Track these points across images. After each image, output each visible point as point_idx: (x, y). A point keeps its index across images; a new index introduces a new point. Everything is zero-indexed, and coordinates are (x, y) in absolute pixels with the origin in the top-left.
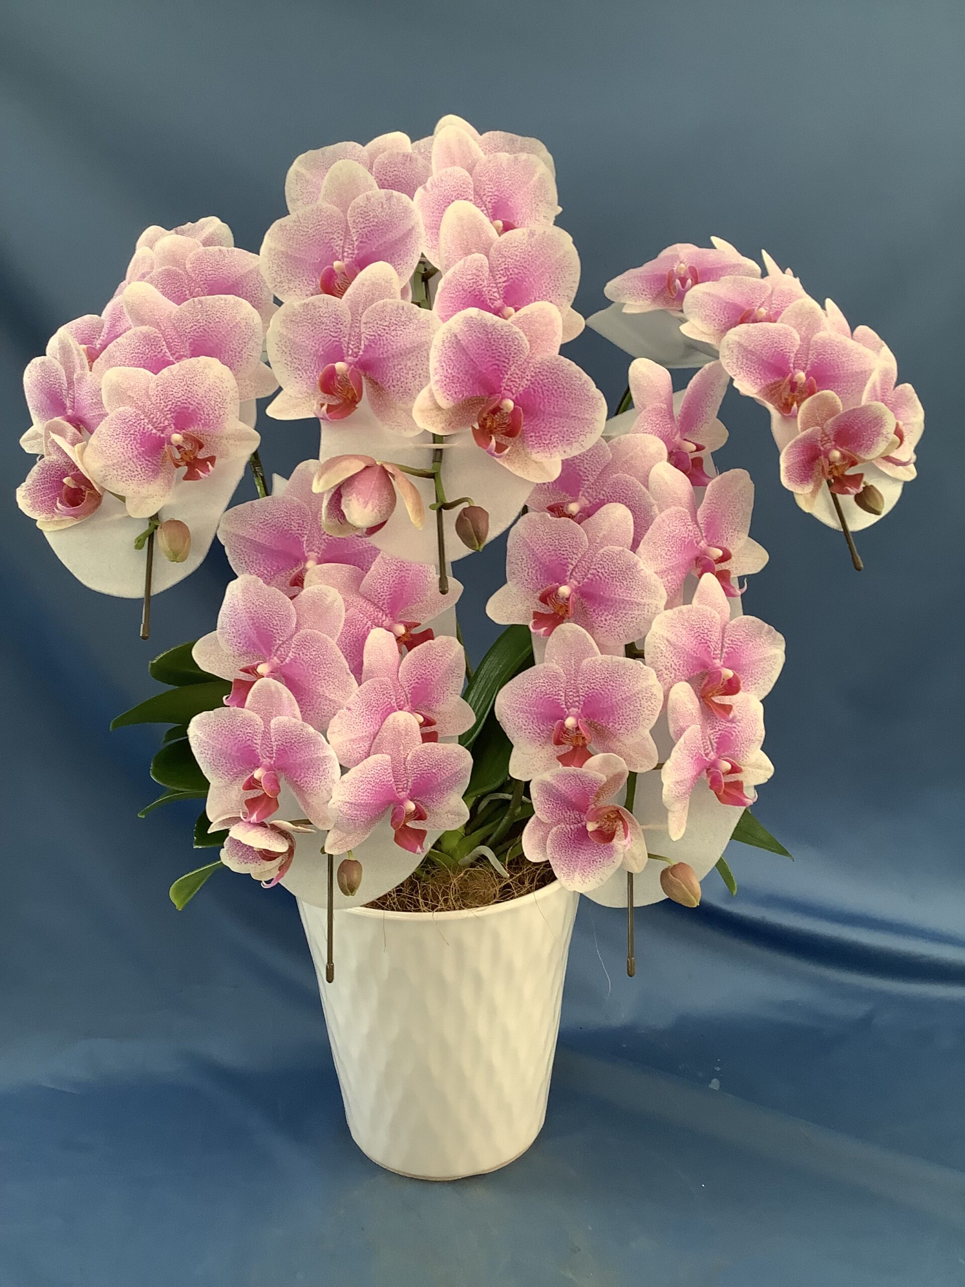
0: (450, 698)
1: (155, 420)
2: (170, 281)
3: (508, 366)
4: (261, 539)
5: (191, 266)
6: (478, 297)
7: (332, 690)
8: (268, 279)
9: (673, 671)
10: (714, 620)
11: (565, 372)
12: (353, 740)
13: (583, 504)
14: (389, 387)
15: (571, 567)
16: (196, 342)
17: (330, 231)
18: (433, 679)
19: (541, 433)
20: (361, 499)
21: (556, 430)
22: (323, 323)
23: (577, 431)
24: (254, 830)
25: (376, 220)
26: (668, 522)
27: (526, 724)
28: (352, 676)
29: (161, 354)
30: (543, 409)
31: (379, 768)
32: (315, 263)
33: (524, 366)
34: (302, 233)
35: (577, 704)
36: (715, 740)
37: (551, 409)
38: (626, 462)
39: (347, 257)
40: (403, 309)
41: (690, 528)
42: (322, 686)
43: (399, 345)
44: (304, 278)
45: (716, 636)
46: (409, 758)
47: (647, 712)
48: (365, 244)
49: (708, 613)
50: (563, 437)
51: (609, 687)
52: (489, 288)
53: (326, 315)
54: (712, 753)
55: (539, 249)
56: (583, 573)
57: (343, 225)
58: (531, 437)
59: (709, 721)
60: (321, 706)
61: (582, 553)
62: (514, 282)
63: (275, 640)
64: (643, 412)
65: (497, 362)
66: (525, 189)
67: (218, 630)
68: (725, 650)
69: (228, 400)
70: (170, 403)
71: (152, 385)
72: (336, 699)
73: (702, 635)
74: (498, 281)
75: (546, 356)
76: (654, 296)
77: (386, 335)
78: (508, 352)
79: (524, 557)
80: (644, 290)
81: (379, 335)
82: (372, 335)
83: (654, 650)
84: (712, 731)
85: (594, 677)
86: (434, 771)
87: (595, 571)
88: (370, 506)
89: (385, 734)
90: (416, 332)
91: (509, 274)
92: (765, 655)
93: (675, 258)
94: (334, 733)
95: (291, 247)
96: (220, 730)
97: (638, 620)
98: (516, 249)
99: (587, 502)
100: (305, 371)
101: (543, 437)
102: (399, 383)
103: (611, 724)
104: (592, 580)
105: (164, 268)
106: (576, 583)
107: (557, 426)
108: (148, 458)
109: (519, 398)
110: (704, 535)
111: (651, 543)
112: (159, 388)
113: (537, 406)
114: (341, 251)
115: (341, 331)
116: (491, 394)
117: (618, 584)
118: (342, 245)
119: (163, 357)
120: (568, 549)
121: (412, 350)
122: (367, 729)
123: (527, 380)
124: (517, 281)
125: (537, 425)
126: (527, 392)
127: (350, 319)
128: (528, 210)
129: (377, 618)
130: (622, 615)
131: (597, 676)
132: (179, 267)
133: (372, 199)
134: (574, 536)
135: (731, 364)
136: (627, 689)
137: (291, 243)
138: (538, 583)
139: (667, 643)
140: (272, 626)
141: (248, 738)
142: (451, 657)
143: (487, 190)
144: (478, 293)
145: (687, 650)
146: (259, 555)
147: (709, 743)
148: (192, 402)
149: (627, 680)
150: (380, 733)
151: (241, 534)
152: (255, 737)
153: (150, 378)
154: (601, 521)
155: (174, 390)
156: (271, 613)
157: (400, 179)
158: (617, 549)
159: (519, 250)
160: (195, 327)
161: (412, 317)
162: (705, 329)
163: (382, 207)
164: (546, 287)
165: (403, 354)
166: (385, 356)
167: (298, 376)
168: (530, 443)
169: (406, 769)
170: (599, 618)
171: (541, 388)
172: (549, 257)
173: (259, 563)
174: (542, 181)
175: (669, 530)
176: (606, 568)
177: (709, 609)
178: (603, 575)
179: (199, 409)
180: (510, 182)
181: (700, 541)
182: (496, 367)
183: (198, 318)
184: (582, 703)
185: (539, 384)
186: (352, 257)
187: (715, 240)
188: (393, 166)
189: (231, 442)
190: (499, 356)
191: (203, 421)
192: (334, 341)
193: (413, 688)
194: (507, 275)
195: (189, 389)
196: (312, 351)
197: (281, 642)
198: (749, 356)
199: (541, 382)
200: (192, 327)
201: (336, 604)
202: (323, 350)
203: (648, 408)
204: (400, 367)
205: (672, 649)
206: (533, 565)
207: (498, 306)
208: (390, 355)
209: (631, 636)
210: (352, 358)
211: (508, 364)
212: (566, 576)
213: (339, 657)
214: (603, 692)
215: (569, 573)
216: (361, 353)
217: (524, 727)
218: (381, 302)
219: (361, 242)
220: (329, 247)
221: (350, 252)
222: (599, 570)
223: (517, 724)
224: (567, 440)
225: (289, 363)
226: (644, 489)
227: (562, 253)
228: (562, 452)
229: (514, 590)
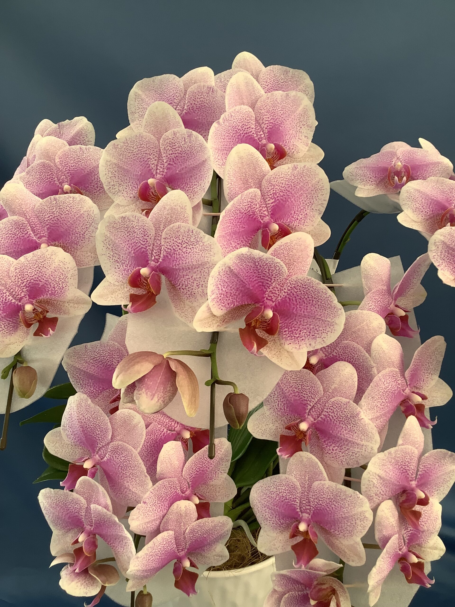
0: (220, 476)
1: (14, 293)
2: (44, 171)
3: (270, 283)
4: (92, 370)
5: (59, 160)
6: (251, 216)
7: (134, 485)
8: (105, 183)
9: (381, 496)
10: (413, 455)
11: (314, 288)
12: (148, 523)
13: (321, 356)
14: (180, 288)
15: (309, 407)
16: (52, 227)
17: (148, 153)
18: (208, 470)
19: (293, 329)
20: (149, 393)
21: (304, 327)
22: (135, 232)
23: (321, 329)
24: (76, 580)
25: (180, 149)
26: (383, 381)
27: (271, 517)
28: (149, 477)
29: (27, 235)
30: (295, 313)
31: (164, 543)
32: (137, 175)
33: (283, 282)
34: (129, 151)
35: (308, 511)
36: (407, 538)
37: (302, 312)
38: (354, 332)
39: (159, 174)
40: (192, 232)
41: (400, 382)
42: (128, 482)
43: (187, 261)
44: (129, 184)
45: (413, 466)
46: (187, 532)
47: (360, 528)
48: (172, 166)
49: (410, 450)
50: (310, 332)
51: (333, 506)
52: (260, 208)
53: (137, 227)
54: (404, 548)
55: (300, 177)
56: (318, 413)
57: (157, 149)
58: (285, 331)
59: (403, 524)
60: (127, 494)
61: (318, 398)
62: (280, 202)
63: (98, 444)
64: (369, 294)
65: (262, 280)
66: (293, 117)
67: (61, 427)
68: (419, 473)
69: (69, 276)
70: (26, 280)
71: (12, 269)
72: (137, 492)
73: (404, 467)
74: (267, 203)
75: (300, 276)
76: (378, 182)
77: (179, 251)
78: (271, 274)
79: (276, 393)
80: (371, 178)
81: (174, 249)
82: (168, 249)
83: (368, 483)
84: (405, 531)
85: (322, 497)
86: (205, 536)
87: (327, 414)
88: (156, 399)
89: (171, 516)
90: (201, 253)
91: (276, 197)
92: (447, 471)
93: (393, 154)
94: (133, 519)
95: (121, 160)
96: (58, 503)
97: (357, 455)
98: (282, 179)
99: (324, 355)
100: (122, 264)
101: (294, 332)
102: (187, 288)
103: (332, 530)
104: (324, 420)
105: (40, 161)
106: (312, 420)
107: (305, 324)
108: (9, 319)
109: (277, 305)
110: (408, 384)
111: (370, 398)
112: (17, 271)
113: (291, 311)
114: (155, 168)
115: (147, 241)
116: (256, 302)
117: (344, 426)
118: (156, 164)
119: (28, 237)
120: (308, 393)
121: (198, 266)
122: (158, 514)
123: (285, 292)
124: (281, 201)
125: (290, 323)
126: (284, 301)
127: (154, 233)
128: (294, 132)
129: (171, 426)
130: (345, 449)
131: (324, 496)
132: (51, 161)
133: (178, 134)
134: (313, 385)
135: (436, 257)
136: (346, 511)
137: (121, 157)
138: (285, 413)
139: (378, 478)
140: (95, 434)
141: (76, 511)
142: (222, 453)
143: (265, 119)
144: (252, 214)
145: (393, 481)
146: (90, 380)
147: (402, 541)
148: (42, 280)
149: (347, 504)
150: (167, 515)
151: (77, 366)
152: (81, 511)
153: (11, 263)
154: (334, 375)
155: (29, 271)
156: (95, 425)
157: (205, 104)
158: (344, 400)
159: (285, 180)
160: (51, 217)
161: (198, 239)
162: (415, 219)
163: (185, 141)
164: (303, 203)
165: (190, 267)
166: (177, 268)
167: (116, 267)
168: (284, 336)
169: (185, 538)
170: (328, 448)
171: (295, 297)
172: (307, 182)
173: (90, 385)
174: (305, 111)
175: (384, 387)
176: (336, 413)
177: (410, 447)
178: (333, 418)
179: (47, 284)
180: (282, 112)
181: (405, 389)
182: (261, 284)
183: (54, 210)
184: (312, 512)
185: (293, 295)
186: (163, 175)
187: (421, 141)
188: (200, 94)
189: (71, 305)
190: (263, 276)
191: (50, 292)
192: (142, 248)
193: (193, 477)
194: (274, 198)
195: (40, 270)
196: (127, 252)
197: (101, 446)
198: (450, 251)
199: (295, 294)
200: (49, 217)
201: (139, 426)
202: (134, 253)
203: (373, 291)
204: (187, 277)
205: (382, 481)
206: (282, 400)
207: (266, 221)
208: (181, 268)
209: (351, 464)
210: (154, 263)
211: (270, 282)
212: (305, 413)
213: (140, 464)
214: (328, 509)
215: (307, 411)
216: (160, 260)
217: (269, 519)
218: (178, 224)
219: (169, 164)
220: (147, 164)
221: (161, 170)
222: (330, 414)
223: (264, 516)
224: (313, 335)
225: (111, 256)
226: (367, 355)
227: (317, 179)
228: (308, 345)
229: (268, 413)
